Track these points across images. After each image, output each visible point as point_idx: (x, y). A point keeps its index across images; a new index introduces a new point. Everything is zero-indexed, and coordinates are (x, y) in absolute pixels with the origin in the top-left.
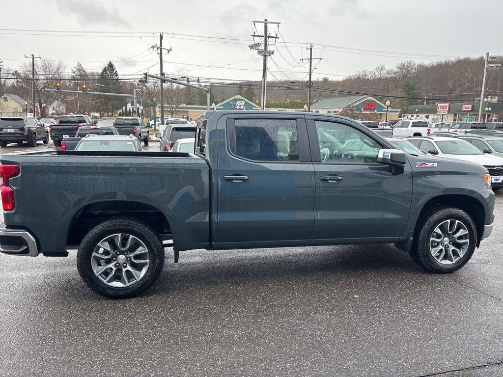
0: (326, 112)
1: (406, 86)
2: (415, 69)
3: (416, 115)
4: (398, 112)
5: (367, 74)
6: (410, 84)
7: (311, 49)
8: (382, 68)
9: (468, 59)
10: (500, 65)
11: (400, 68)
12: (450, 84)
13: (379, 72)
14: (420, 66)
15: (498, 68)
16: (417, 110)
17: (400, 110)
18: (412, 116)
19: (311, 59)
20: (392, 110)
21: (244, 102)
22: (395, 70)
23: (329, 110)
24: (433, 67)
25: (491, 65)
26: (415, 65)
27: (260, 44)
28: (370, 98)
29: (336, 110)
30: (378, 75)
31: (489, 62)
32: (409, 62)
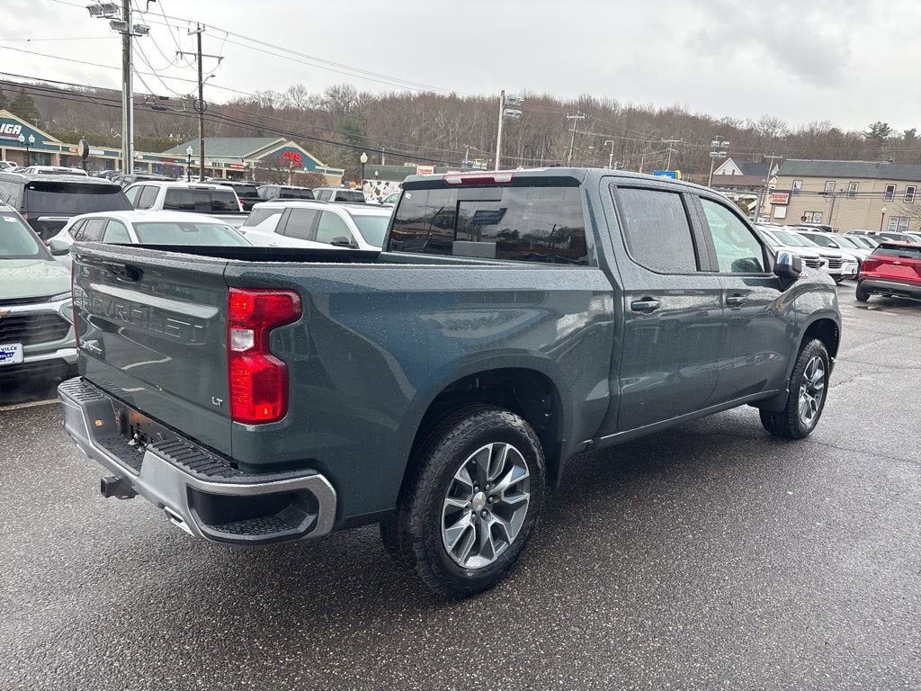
0: (211, 164)
1: (345, 128)
2: (356, 100)
3: (385, 182)
4: (341, 173)
5: (273, 98)
6: (353, 126)
7: (199, 35)
8: (301, 91)
9: (433, 94)
10: (520, 112)
11: (332, 96)
12: (415, 134)
13: (296, 97)
14: (364, 96)
15: (518, 117)
16: (377, 173)
17: (343, 171)
18: (379, 183)
19: (200, 55)
20: (329, 169)
21: (20, 127)
22: (324, 97)
23: (215, 160)
24: (384, 100)
25: (509, 111)
26: (355, 93)
27: (117, 8)
28: (292, 144)
29: (230, 161)
30: (294, 103)
31: (505, 107)
32: (346, 86)
